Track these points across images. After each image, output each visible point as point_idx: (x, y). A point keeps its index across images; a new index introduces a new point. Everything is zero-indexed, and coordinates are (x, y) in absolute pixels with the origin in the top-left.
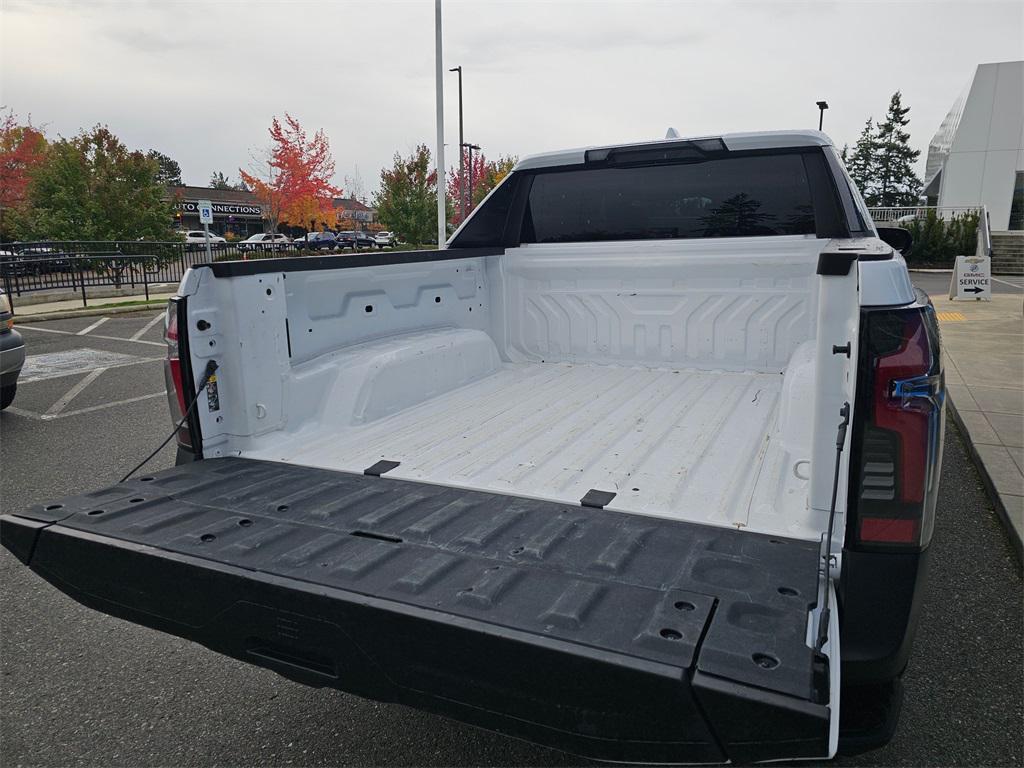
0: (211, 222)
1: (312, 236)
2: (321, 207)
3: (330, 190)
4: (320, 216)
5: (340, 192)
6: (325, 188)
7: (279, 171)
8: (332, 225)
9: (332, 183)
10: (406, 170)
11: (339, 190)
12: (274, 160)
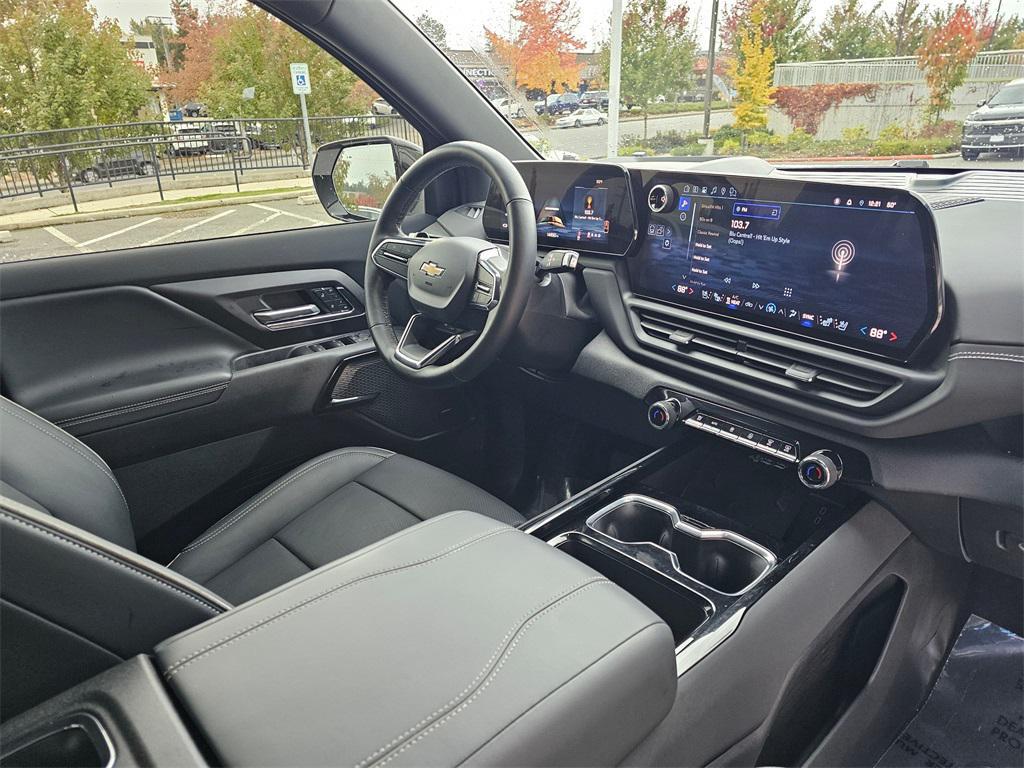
0: (308, 91)
1: (551, 100)
2: (563, 64)
3: (574, 44)
4: (561, 76)
5: (583, 46)
6: (567, 41)
7: (520, 24)
8: (573, 85)
9: (577, 34)
10: (640, 10)
11: (583, 42)
12: (518, 13)
